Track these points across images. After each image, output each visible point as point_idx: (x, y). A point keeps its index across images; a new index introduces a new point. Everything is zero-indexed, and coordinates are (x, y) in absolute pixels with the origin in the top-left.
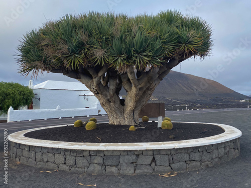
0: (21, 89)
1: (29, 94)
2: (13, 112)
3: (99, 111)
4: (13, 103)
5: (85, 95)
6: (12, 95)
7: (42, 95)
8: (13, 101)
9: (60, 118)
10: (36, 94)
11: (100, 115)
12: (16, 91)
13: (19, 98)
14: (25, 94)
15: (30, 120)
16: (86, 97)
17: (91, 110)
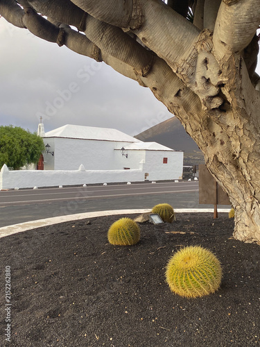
0: (24, 137)
1: (37, 145)
2: (8, 173)
3: (146, 175)
4: (9, 159)
5: (123, 149)
6: (8, 145)
7: (57, 147)
8: (10, 155)
9: (84, 185)
10: (48, 146)
11: (147, 181)
12: (15, 139)
13: (19, 150)
14: (29, 145)
15: (35, 188)
16: (125, 153)
17: (133, 173)
